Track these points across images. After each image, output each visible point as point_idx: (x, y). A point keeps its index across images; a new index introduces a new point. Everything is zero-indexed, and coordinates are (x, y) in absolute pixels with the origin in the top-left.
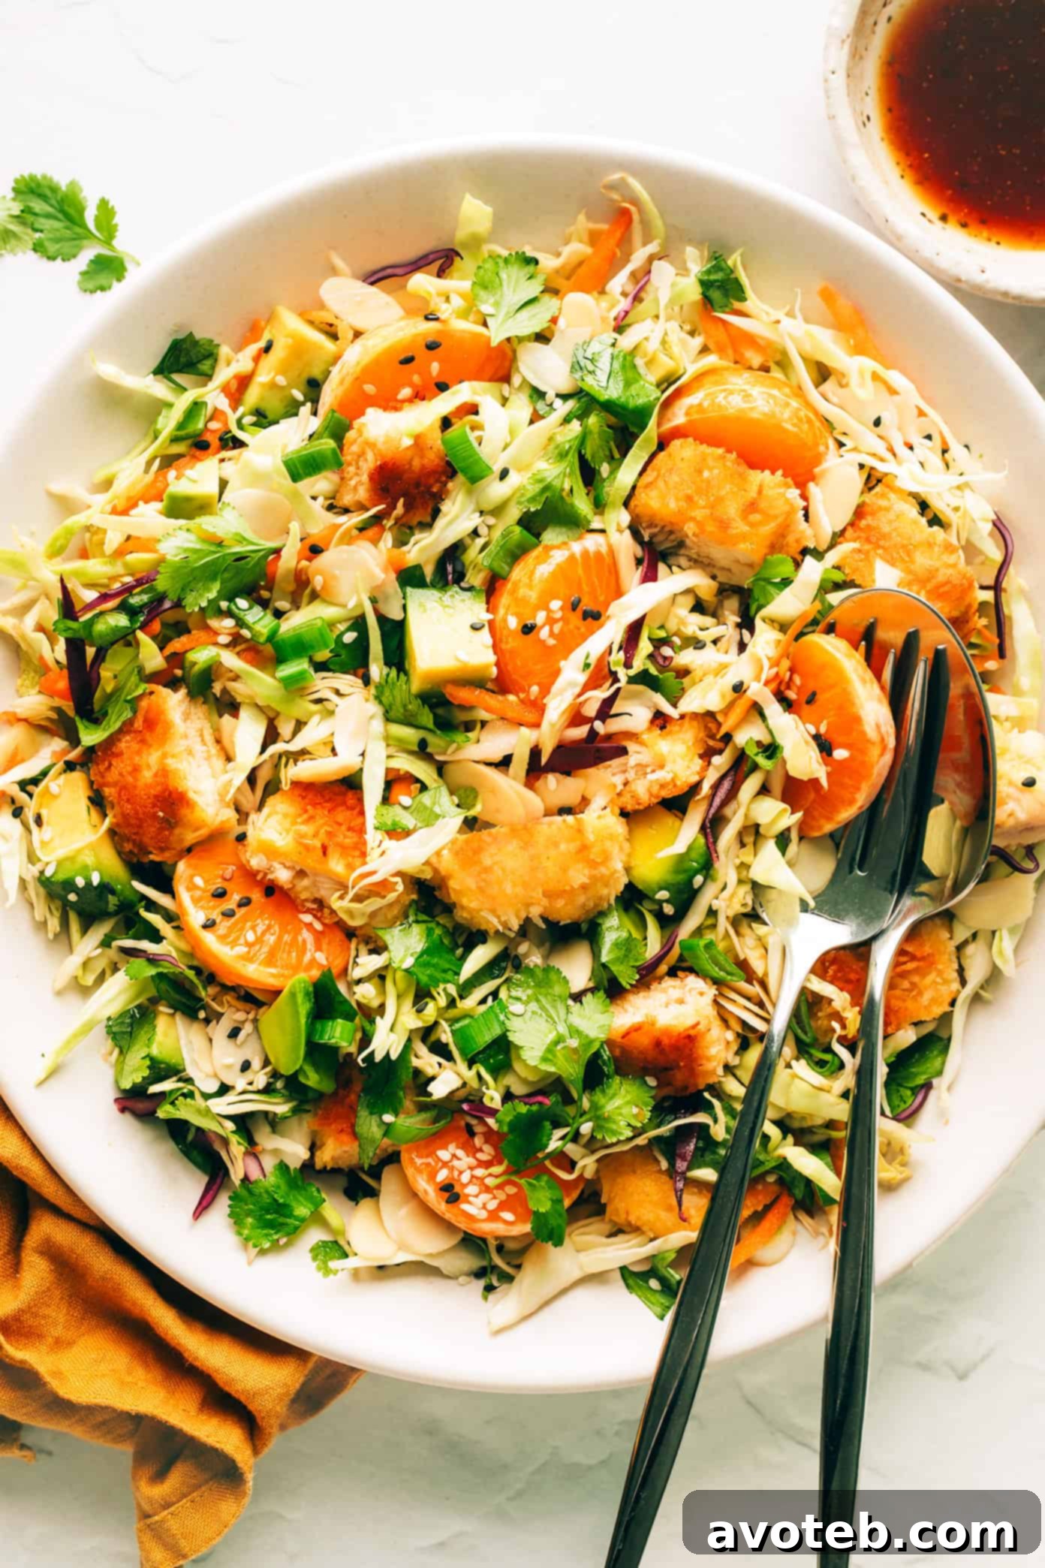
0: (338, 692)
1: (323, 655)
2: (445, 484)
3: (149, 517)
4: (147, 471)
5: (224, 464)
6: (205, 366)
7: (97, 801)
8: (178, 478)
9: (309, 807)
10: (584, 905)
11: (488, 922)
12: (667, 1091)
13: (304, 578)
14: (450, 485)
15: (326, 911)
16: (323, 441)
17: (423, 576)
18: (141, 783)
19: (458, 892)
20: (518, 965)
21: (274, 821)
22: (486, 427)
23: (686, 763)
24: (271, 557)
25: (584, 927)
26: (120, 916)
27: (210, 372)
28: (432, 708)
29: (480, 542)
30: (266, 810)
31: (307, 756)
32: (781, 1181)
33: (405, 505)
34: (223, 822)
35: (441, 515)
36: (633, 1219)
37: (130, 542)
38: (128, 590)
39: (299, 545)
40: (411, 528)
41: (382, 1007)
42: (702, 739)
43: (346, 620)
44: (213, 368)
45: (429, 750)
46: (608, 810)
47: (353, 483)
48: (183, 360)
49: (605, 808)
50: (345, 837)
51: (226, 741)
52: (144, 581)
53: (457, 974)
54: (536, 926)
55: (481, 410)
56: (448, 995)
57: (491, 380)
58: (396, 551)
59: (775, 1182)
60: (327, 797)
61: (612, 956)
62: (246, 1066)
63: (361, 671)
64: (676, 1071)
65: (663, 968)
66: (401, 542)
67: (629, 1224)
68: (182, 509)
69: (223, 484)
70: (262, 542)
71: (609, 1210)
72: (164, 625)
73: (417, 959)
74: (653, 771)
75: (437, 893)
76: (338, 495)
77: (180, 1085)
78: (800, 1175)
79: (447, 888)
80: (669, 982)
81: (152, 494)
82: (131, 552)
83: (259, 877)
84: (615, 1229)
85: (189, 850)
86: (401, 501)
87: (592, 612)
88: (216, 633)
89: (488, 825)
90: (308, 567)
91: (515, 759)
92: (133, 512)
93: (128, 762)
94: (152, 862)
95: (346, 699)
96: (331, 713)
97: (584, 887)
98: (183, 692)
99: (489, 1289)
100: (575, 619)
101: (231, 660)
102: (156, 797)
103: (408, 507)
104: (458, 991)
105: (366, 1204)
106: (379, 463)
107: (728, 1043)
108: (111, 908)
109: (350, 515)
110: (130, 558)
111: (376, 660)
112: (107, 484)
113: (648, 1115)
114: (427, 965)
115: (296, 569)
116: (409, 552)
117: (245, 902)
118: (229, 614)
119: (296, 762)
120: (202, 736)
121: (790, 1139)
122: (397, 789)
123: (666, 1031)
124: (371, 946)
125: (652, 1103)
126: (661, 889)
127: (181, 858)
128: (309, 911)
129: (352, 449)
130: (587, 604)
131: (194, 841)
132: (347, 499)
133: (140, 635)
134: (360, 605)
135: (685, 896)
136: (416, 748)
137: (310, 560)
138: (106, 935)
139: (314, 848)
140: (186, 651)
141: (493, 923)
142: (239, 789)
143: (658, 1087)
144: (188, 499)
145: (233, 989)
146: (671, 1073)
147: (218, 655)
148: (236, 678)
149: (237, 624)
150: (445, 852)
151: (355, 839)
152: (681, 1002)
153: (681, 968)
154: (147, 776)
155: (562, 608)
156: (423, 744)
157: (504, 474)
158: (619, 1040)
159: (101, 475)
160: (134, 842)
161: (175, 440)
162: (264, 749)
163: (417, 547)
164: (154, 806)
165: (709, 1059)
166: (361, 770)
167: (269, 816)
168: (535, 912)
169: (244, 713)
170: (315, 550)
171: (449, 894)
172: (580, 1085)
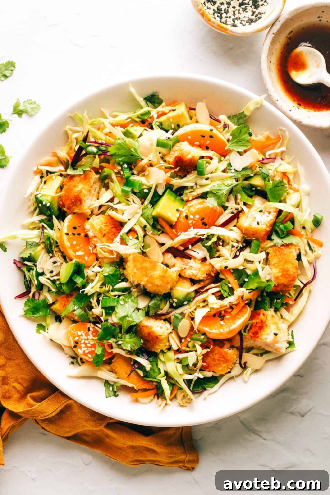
0: (134, 202)
1: (137, 190)
2: (192, 171)
3: (118, 132)
4: (126, 120)
5: (145, 131)
6: (156, 105)
7: (61, 187)
8: (132, 127)
9: (108, 223)
10: (155, 290)
11: (130, 278)
12: (144, 346)
13: (144, 170)
14: (193, 172)
15: (95, 250)
16: (170, 141)
17: (173, 188)
18: (74, 190)
19: (128, 266)
20: (130, 293)
21: (98, 220)
22: (211, 164)
23: (202, 273)
24: (140, 160)
25: (152, 295)
26: (49, 217)
27: (157, 107)
28: (154, 221)
29: (191, 190)
30: (98, 217)
31: (116, 211)
32: (156, 386)
33: (179, 169)
34: (86, 212)
35: (186, 177)
36: (116, 370)
37: (110, 134)
38: (102, 144)
39: (148, 161)
40: (177, 175)
41: (93, 281)
42: (210, 271)
43: (147, 186)
44: (158, 106)
45: (145, 229)
46: (176, 272)
47: (171, 156)
48: (153, 100)
49: (176, 271)
50: (111, 236)
51: (100, 194)
52: (107, 145)
53: (115, 285)
54: (141, 287)
55: (213, 160)
56: (109, 288)
57: (219, 154)
58: (170, 178)
59: (155, 385)
60: (114, 224)
61: (152, 305)
62: (52, 272)
63: (143, 200)
64: (149, 343)
65: (163, 317)
66: (172, 177)
67: (115, 370)
68: (127, 134)
69: (141, 135)
70: (140, 155)
71: (112, 364)
72: (104, 158)
73: (108, 275)
74: (193, 270)
75: (124, 263)
76: (166, 156)
77: (33, 265)
78: (162, 388)
79: (126, 264)
80: (162, 322)
81: (123, 126)
82: (109, 136)
83: (85, 231)
84: (111, 370)
85: (74, 213)
86: (179, 168)
87: (205, 223)
88: (115, 168)
89: (147, 256)
90: (147, 168)
91: (165, 245)
92: (116, 127)
93: (74, 184)
94: (64, 210)
95: (134, 204)
96: (129, 205)
97: (157, 286)
98: (98, 176)
99: (72, 363)
100: (200, 223)
101: (114, 176)
102: (75, 196)
103: (179, 170)
104: (112, 289)
105: (58, 323)
106: (179, 155)
107: (166, 345)
108: (47, 214)
109: (165, 163)
110: (108, 137)
111: (148, 200)
112: (115, 116)
113: (137, 348)
114: (110, 278)
115: (144, 166)
116: (173, 180)
117: (79, 234)
118: (121, 166)
119: (113, 210)
120: (95, 189)
121: (165, 377)
122: (132, 233)
123: (153, 332)
124: (100, 265)
125: (139, 347)
126: (176, 299)
127: (71, 214)
128: (91, 246)
129: (175, 148)
130: (205, 221)
131: (77, 212)
132: (167, 159)
133: (97, 156)
134: (152, 185)
135: (181, 304)
136: (143, 226)
137: (148, 167)
138: (42, 219)
139: (102, 233)
140: (105, 168)
141: (131, 279)
142: (95, 207)
143: (143, 344)
144: (131, 133)
145: (62, 253)
146: (148, 343)
147: (112, 173)
148: (112, 182)
149: (121, 170)
150: (132, 255)
151: (113, 238)
152: (161, 328)
153: (168, 320)
154: (76, 189)
155: (198, 218)
156: (145, 226)
157: (207, 179)
158: (141, 326)
159: (115, 113)
160: (63, 203)
161: (138, 117)
162: (108, 202)
163: (175, 181)
164: (73, 197)
165: (159, 346)
166: (126, 223)
167: (98, 218)
168: (142, 283)
169: (109, 191)
170: (151, 165)
171: (126, 265)
172: (125, 331)
